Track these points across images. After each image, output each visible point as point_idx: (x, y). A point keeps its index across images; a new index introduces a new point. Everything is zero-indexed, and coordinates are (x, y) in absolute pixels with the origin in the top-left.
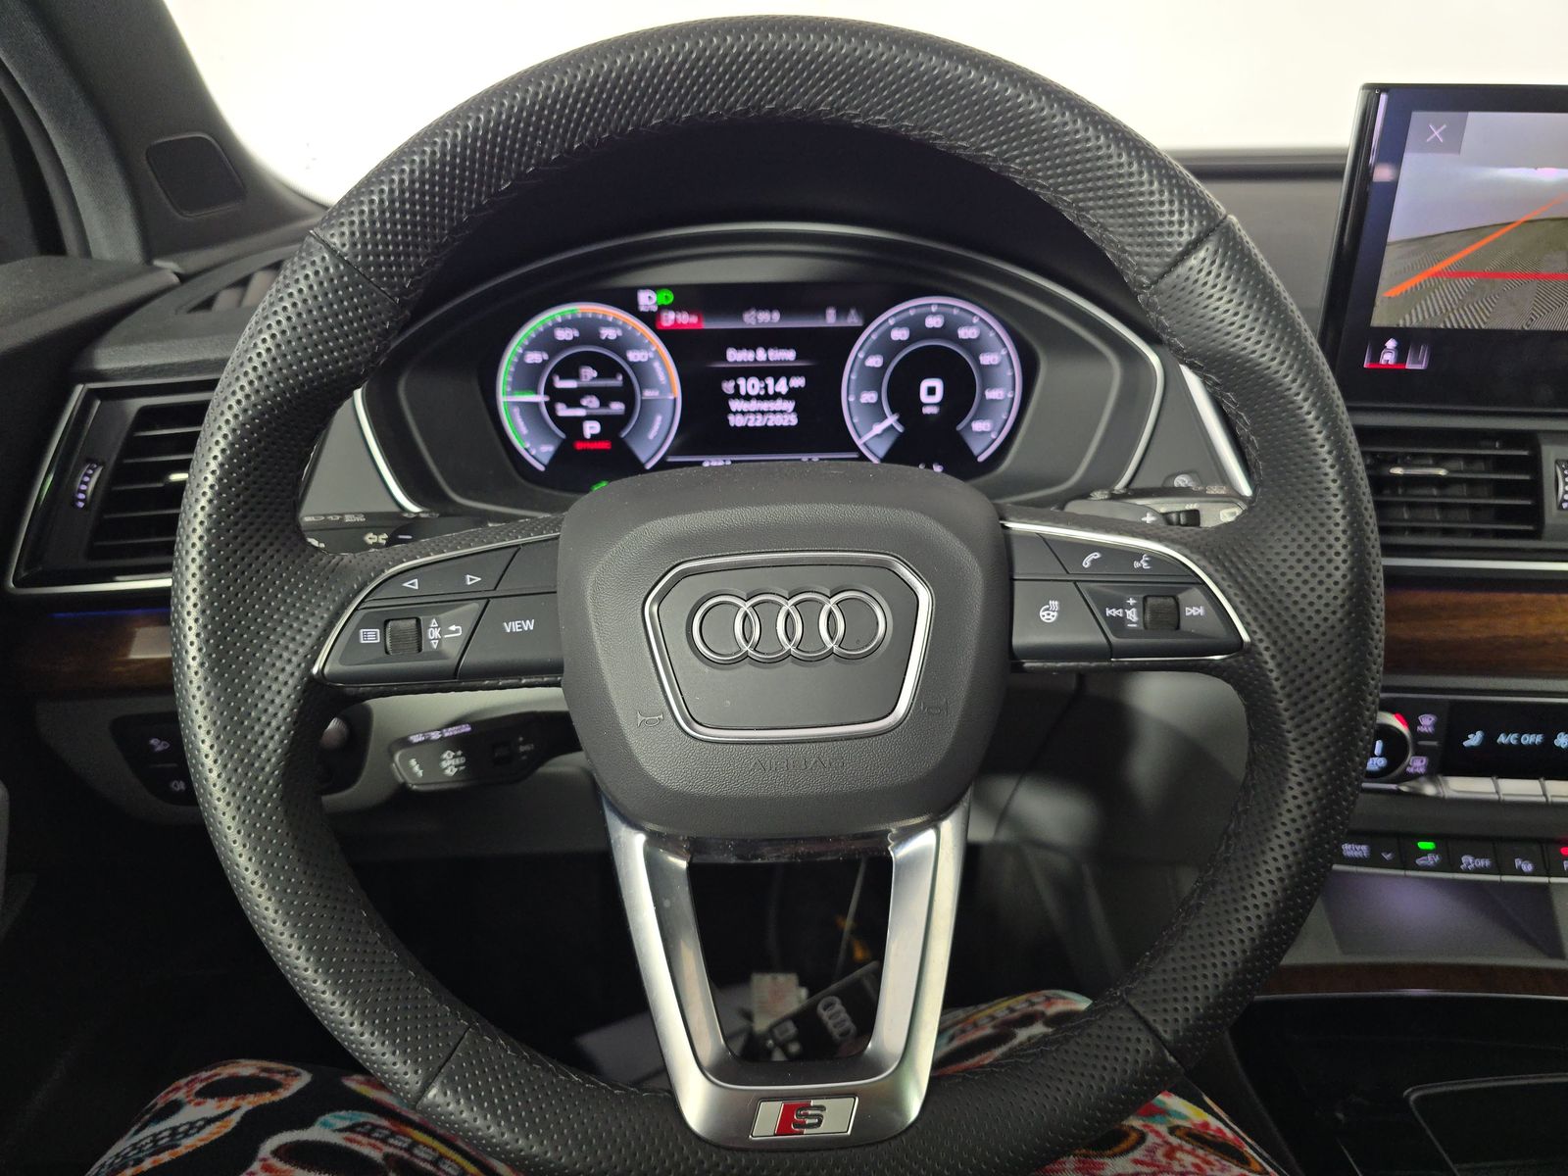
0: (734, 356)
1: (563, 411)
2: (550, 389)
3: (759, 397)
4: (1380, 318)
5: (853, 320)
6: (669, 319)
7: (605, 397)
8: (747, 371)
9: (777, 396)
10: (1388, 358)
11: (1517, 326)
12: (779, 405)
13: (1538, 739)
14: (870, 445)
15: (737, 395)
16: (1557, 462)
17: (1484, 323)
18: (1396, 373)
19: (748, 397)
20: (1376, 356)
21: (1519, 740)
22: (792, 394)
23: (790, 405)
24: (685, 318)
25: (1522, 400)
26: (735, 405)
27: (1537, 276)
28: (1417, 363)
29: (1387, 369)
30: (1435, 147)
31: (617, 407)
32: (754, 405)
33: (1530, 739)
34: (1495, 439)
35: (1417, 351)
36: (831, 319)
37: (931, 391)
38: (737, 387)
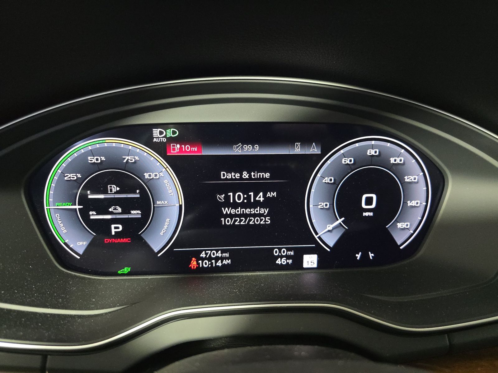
0: (225, 175)
1: (94, 216)
2: (83, 200)
3: (243, 205)
5: (315, 150)
6: (176, 149)
7: (127, 206)
8: (235, 186)
9: (257, 204)
12: (258, 210)
14: (323, 238)
15: (227, 204)
19: (235, 205)
22: (267, 203)
23: (266, 211)
24: (190, 150)
26: (226, 211)
31: (136, 214)
32: (239, 211)
36: (298, 150)
37: (369, 201)
38: (227, 198)
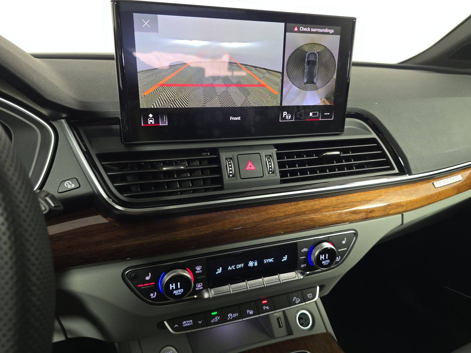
4: (143, 105)
10: (151, 121)
11: (199, 106)
13: (242, 265)
16: (226, 159)
17: (186, 105)
18: (156, 128)
20: (146, 121)
21: (235, 267)
25: (209, 136)
27: (202, 85)
28: (164, 122)
29: (151, 126)
30: (146, 30)
33: (239, 266)
34: (207, 152)
35: (162, 118)
